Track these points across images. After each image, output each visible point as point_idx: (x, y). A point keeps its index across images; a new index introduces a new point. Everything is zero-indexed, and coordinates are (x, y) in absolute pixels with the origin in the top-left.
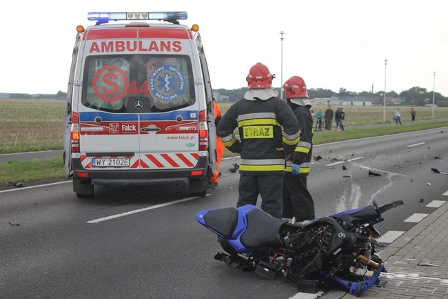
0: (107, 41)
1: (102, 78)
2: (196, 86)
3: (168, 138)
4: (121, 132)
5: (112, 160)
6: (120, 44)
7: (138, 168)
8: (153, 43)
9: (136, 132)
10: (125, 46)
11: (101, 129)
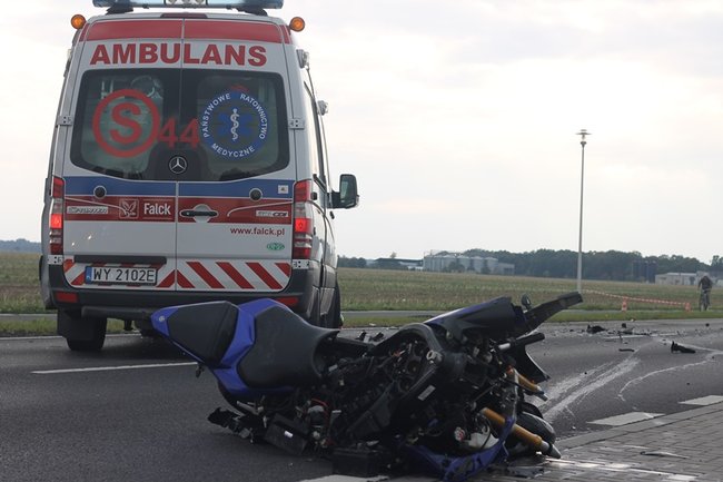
0: (124, 44)
1: (111, 113)
2: (291, 133)
3: (233, 231)
4: (141, 216)
5: (124, 270)
6: (148, 49)
7: (172, 288)
8: (212, 48)
9: (170, 218)
10: (158, 52)
11: (104, 209)
